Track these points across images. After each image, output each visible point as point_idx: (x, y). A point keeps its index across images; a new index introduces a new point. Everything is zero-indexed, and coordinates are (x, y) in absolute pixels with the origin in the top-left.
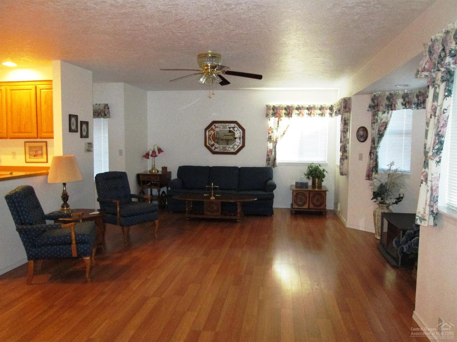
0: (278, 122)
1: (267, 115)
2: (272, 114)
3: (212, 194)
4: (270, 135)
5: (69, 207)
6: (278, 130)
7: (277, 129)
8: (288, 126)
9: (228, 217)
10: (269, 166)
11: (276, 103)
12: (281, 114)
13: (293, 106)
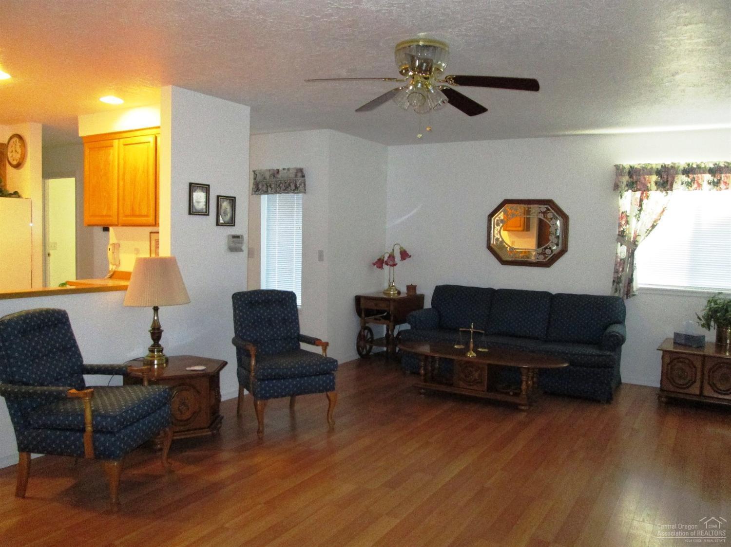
0: (641, 200)
1: (616, 187)
2: (627, 185)
3: (472, 346)
4: (622, 229)
5: (162, 351)
6: (641, 219)
7: (638, 217)
8: (664, 211)
9: (499, 397)
10: (617, 295)
11: (636, 161)
12: (649, 185)
13: (676, 166)
